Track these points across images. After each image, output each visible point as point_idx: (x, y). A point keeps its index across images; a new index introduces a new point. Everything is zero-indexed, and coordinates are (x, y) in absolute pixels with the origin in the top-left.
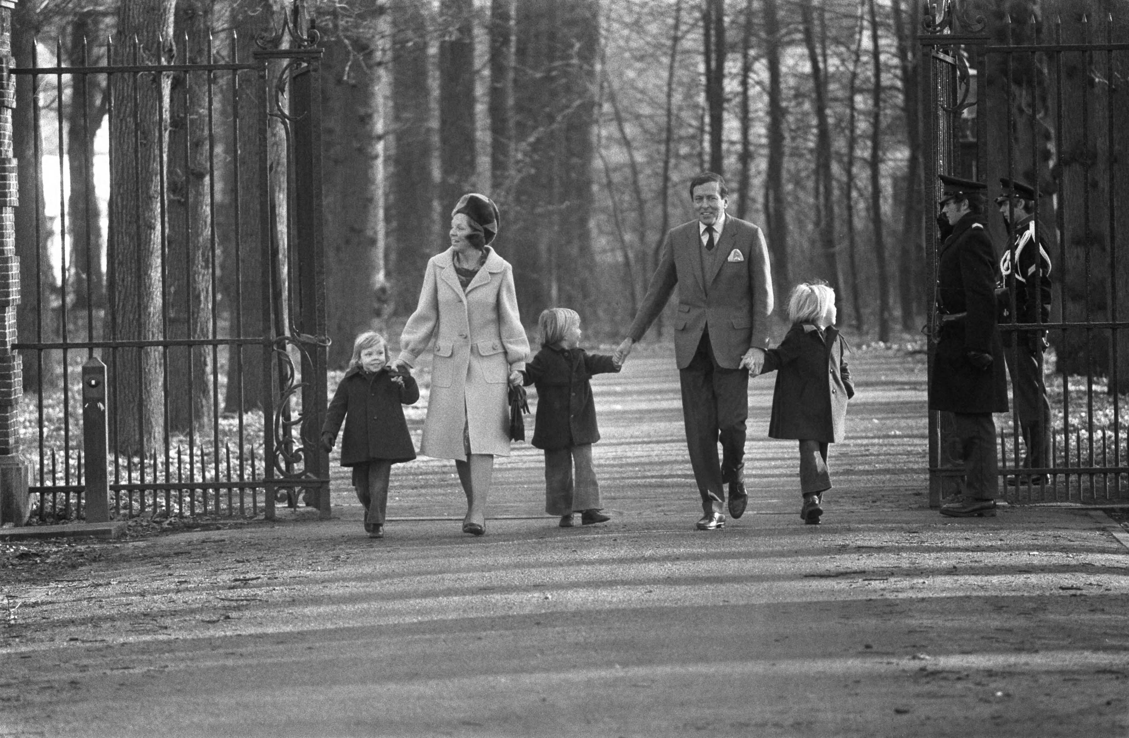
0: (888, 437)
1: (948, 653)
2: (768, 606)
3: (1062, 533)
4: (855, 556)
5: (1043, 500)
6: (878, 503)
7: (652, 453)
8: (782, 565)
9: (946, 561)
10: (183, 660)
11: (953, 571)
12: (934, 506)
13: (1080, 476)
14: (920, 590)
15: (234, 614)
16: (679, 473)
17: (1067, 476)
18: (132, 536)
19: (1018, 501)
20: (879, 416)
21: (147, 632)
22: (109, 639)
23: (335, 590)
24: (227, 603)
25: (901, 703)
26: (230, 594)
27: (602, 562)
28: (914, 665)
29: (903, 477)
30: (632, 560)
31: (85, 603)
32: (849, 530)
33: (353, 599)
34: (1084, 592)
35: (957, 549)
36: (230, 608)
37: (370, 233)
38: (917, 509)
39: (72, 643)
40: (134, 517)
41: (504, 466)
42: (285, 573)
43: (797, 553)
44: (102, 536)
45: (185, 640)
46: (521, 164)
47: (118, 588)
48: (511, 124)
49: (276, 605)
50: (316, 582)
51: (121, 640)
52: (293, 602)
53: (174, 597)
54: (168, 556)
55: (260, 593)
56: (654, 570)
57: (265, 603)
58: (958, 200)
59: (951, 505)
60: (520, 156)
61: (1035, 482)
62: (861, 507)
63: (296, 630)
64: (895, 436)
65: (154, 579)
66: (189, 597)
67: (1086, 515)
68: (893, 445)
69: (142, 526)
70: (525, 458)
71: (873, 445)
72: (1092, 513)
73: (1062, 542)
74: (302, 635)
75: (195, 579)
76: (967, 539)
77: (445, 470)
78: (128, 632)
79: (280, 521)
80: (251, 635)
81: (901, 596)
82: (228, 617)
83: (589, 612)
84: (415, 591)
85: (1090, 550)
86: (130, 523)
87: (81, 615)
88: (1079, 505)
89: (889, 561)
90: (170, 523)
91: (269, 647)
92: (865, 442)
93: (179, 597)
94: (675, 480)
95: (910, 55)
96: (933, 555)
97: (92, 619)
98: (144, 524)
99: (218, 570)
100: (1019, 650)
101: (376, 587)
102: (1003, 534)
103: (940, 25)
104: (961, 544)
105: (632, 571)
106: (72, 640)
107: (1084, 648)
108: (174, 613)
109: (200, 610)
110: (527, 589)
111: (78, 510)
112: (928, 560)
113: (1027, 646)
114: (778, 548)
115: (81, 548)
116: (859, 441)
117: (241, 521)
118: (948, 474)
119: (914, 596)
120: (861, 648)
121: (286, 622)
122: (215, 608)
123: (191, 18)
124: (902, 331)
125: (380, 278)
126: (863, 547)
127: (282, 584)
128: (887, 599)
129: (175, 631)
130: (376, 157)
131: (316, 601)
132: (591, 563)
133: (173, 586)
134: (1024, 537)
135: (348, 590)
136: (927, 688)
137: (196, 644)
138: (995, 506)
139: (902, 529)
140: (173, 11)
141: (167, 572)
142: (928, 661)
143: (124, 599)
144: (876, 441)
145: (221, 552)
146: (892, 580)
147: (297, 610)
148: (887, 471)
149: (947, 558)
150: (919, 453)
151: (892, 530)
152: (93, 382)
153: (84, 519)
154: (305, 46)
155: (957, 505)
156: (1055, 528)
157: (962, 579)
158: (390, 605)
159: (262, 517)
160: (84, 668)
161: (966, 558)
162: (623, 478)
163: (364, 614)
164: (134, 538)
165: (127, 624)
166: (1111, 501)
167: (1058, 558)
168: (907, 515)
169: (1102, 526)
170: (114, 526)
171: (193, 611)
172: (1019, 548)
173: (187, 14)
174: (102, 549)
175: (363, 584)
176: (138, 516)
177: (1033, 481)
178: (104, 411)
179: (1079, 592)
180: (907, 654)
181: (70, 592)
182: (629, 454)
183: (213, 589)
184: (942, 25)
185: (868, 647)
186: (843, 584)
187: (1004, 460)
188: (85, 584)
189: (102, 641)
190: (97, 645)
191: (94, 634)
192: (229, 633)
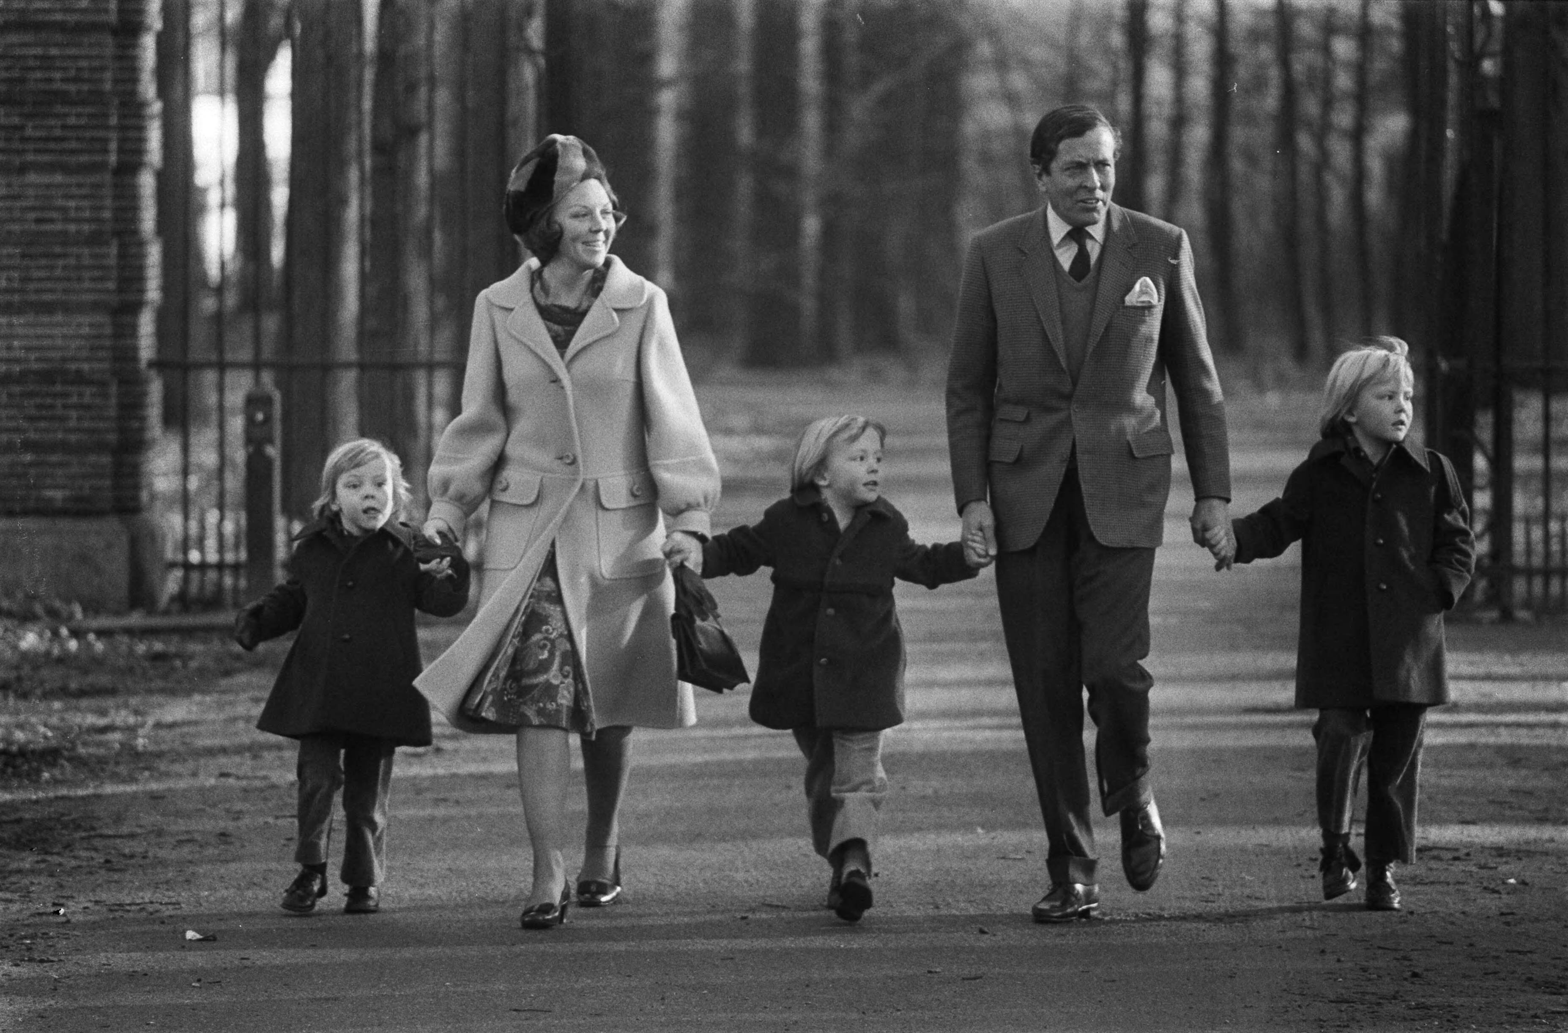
1: (1440, 823)
2: (1193, 750)
8: (1214, 695)
15: (448, 744)
19: (1546, 612)
22: (275, 775)
31: (242, 724)
36: (443, 735)
39: (223, 779)
43: (1234, 678)
76: (1473, 663)
80: (471, 776)
82: (441, 748)
87: (237, 741)
91: (496, 792)
97: (251, 747)
100: (1541, 820)
102: (1523, 659)
104: (1465, 670)
106: (223, 775)
111: (235, 595)
113: (1554, 815)
132: (946, 685)
152: (259, 417)
160: (237, 816)
161: (1471, 691)
172: (1547, 678)
178: (274, 457)
181: (221, 706)
187: (1527, 554)
188: (243, 696)
189: (265, 778)
190: (257, 783)
191: (253, 769)
192: (441, 771)
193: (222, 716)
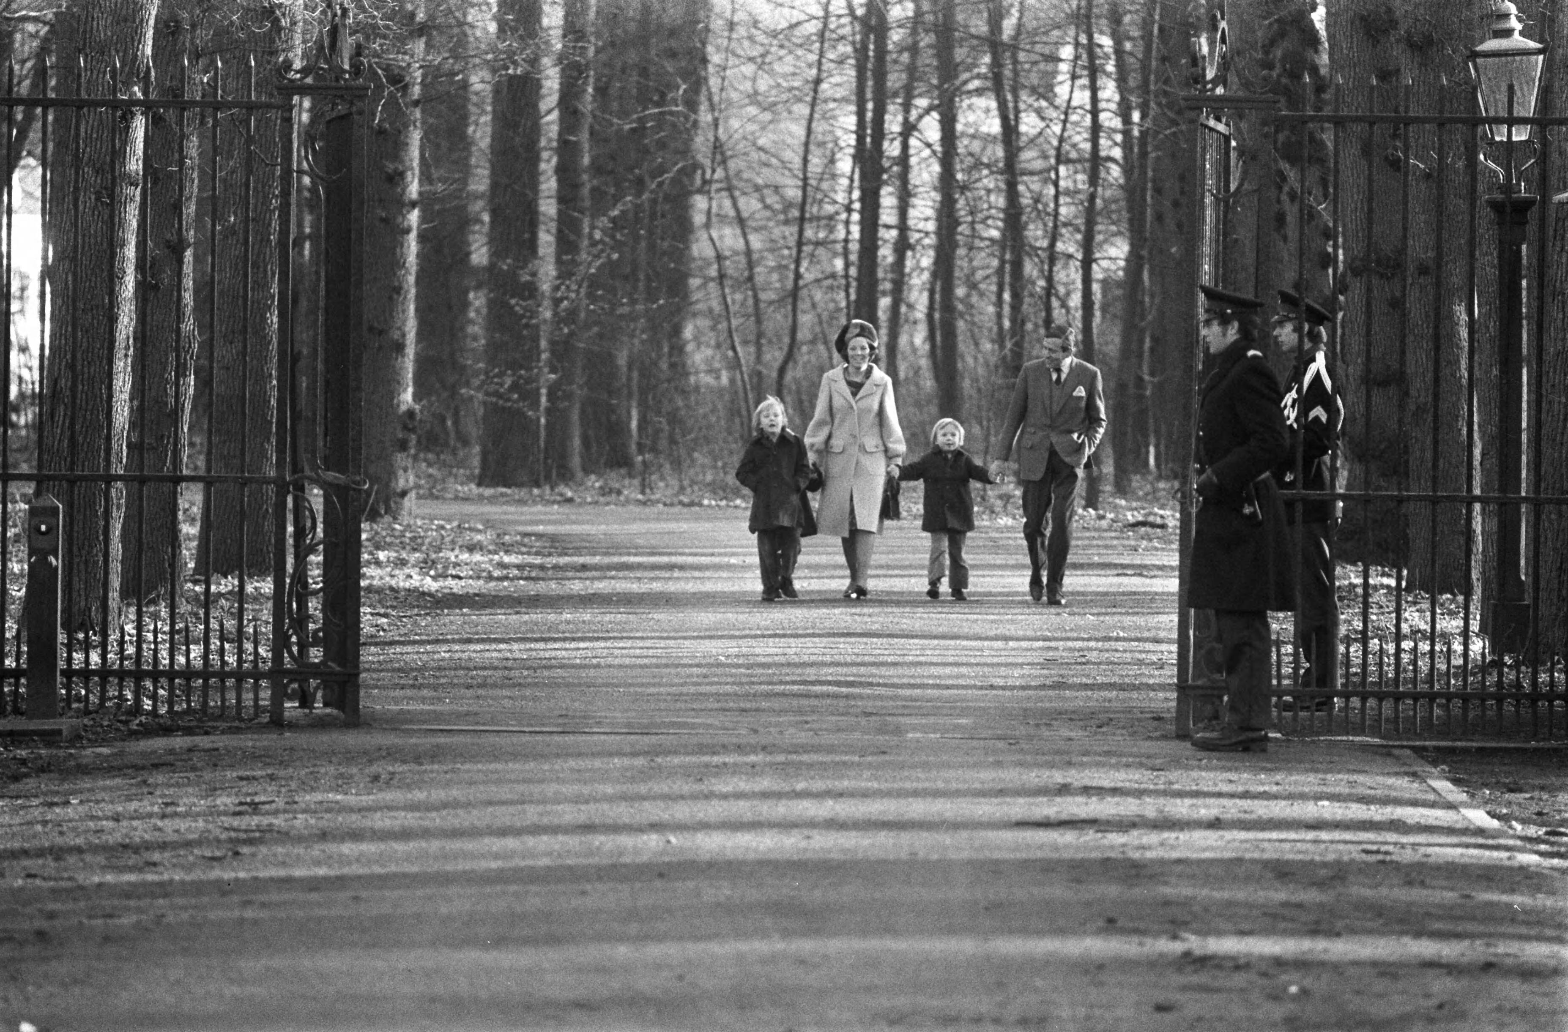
0: (1109, 639)
1: (1219, 933)
2: (970, 862)
3: (1360, 778)
4: (1080, 799)
5: (1330, 732)
6: (1104, 729)
7: (788, 651)
8: (985, 809)
9: (1207, 810)
10: (184, 908)
11: (1215, 824)
12: (1182, 736)
13: (1381, 700)
14: (1173, 847)
15: (245, 850)
16: (830, 678)
17: (1364, 700)
18: (89, 740)
19: (1294, 732)
20: (1095, 611)
21: (131, 869)
22: (81, 878)
23: (380, 821)
24: (233, 834)
25: (1161, 997)
26: (236, 822)
27: (739, 796)
28: (1178, 947)
29: (1135, 695)
30: (779, 795)
31: (39, 828)
32: (1070, 764)
33: (405, 835)
34: (1394, 858)
35: (1219, 795)
36: (237, 841)
37: (396, 335)
38: (1157, 739)
39: (29, 881)
40: (90, 713)
41: (587, 661)
42: (308, 798)
43: (1001, 793)
44: (50, 738)
45: (183, 882)
46: (600, 247)
47: (80, 809)
48: (586, 191)
49: (300, 839)
50: (351, 810)
51: (96, 879)
52: (324, 836)
53: (160, 823)
54: (143, 768)
55: (275, 822)
56: (809, 808)
57: (285, 836)
58: (1225, 321)
59: (1207, 735)
60: (598, 235)
61: (1319, 706)
62: (1080, 733)
63: (332, 873)
64: (1118, 639)
65: (129, 799)
66: (183, 825)
67: (1389, 755)
68: (1116, 651)
69: (102, 726)
70: (616, 652)
71: (1090, 649)
72: (1396, 752)
73: (1360, 791)
74: (341, 882)
75: (185, 800)
76: (1231, 781)
77: (510, 664)
78: (104, 868)
79: (292, 726)
80: (272, 879)
81: (1149, 855)
82: (237, 854)
83: (730, 863)
84: (489, 827)
85: (1398, 802)
86: (86, 721)
87: (36, 843)
88: (1377, 741)
89: (1129, 807)
90: (141, 724)
91: (301, 896)
92: (1078, 644)
93: (168, 825)
94: (825, 688)
95: (1136, 116)
96: (1188, 801)
97: (51, 850)
98: (106, 723)
99: (215, 789)
100: (1314, 931)
101: (435, 820)
102: (1279, 777)
103: (1212, 81)
104: (1225, 788)
105: (781, 809)
106: (29, 876)
107: (1403, 933)
108: (163, 846)
109: (199, 843)
110: (640, 829)
111: (15, 702)
112: (1181, 808)
113: (1324, 926)
114: (977, 786)
115: (23, 753)
116: (1070, 644)
117: (237, 724)
118: (1201, 692)
119: (1166, 856)
120: (1101, 923)
121: (318, 863)
122: (218, 841)
123: (173, 34)
124: (1113, 495)
125: (407, 396)
126: (1091, 788)
127: (304, 811)
128: (1129, 859)
129: (167, 869)
130: (408, 231)
131: (356, 835)
132: (725, 797)
133: (156, 809)
134: (1308, 781)
135: (398, 822)
136: (1195, 979)
137: (198, 888)
138: (1266, 738)
139: (1141, 765)
140: (152, 22)
141: (145, 790)
142: (1194, 943)
143: (91, 824)
144: (1092, 644)
145: (215, 765)
146: (1135, 833)
147: (332, 848)
148: (1112, 686)
149: (1207, 806)
150: (1154, 663)
151: (1128, 766)
152: (43, 528)
153: (22, 714)
154: (346, 80)
155: (1215, 735)
156: (1349, 771)
157: (1229, 835)
158: (456, 845)
159: (265, 718)
160: (51, 916)
161: (1232, 809)
162: (753, 683)
163: (424, 855)
164: (93, 743)
165: (101, 859)
166: (1420, 737)
167: (1357, 811)
168: (1148, 746)
169: (1411, 770)
170: (65, 724)
171: (188, 844)
172: (1303, 797)
173: (168, 27)
174: (51, 757)
175: (418, 814)
176: (97, 712)
177: (1318, 704)
178: (57, 567)
179: (1388, 858)
180: (1165, 932)
181: (15, 811)
182: (758, 651)
183: (211, 814)
184: (1215, 82)
185: (1111, 921)
186: (1068, 837)
187: (1279, 677)
188: (35, 802)
189: (70, 879)
190: (63, 884)
191: (57, 869)
192: (242, 875)
193: (17, 820)
